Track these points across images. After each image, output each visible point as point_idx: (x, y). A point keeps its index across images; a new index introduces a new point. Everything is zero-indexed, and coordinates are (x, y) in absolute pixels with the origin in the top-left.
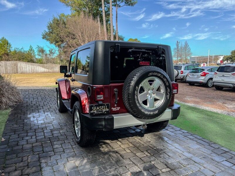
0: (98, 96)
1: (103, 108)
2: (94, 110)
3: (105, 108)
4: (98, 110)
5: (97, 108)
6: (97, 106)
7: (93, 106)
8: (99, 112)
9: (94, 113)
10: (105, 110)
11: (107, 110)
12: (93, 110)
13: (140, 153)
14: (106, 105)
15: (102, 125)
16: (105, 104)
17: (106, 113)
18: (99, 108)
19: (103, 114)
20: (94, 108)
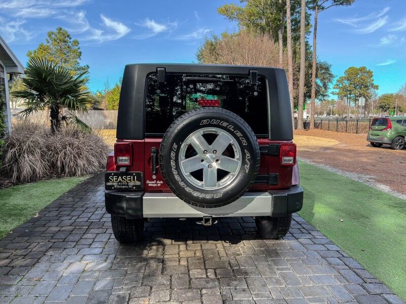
0: (121, 158)
1: (129, 180)
2: (113, 182)
3: (134, 180)
4: (120, 181)
5: (118, 178)
6: (118, 175)
7: (110, 174)
8: (123, 185)
9: (113, 186)
10: (134, 183)
11: (138, 183)
12: (111, 180)
13: (199, 270)
14: (134, 174)
15: (122, 208)
16: (134, 172)
17: (134, 188)
18: (123, 179)
19: (129, 190)
20: (113, 178)
